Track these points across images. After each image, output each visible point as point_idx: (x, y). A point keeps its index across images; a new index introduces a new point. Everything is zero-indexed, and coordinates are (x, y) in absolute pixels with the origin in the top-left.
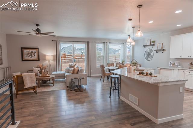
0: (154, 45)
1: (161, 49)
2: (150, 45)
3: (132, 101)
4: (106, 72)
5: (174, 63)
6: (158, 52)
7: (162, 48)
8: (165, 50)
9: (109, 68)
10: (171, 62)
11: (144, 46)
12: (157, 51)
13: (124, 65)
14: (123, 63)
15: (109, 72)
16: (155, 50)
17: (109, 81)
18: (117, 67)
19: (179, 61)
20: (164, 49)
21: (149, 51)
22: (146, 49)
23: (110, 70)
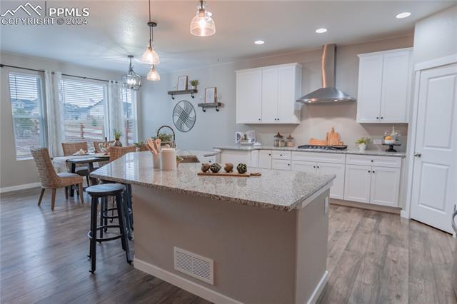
0: (195, 91)
1: (212, 101)
2: (187, 91)
3: (186, 272)
4: (58, 174)
5: (245, 136)
6: (206, 110)
7: (216, 99)
8: (223, 104)
9: (71, 158)
10: (240, 133)
11: (170, 93)
12: (204, 106)
13: (121, 145)
14: (117, 139)
15: (73, 171)
16: (199, 105)
17: (72, 202)
18: (101, 155)
19: (254, 131)
20: (221, 102)
21: (182, 105)
22: (175, 102)
23: (73, 166)
